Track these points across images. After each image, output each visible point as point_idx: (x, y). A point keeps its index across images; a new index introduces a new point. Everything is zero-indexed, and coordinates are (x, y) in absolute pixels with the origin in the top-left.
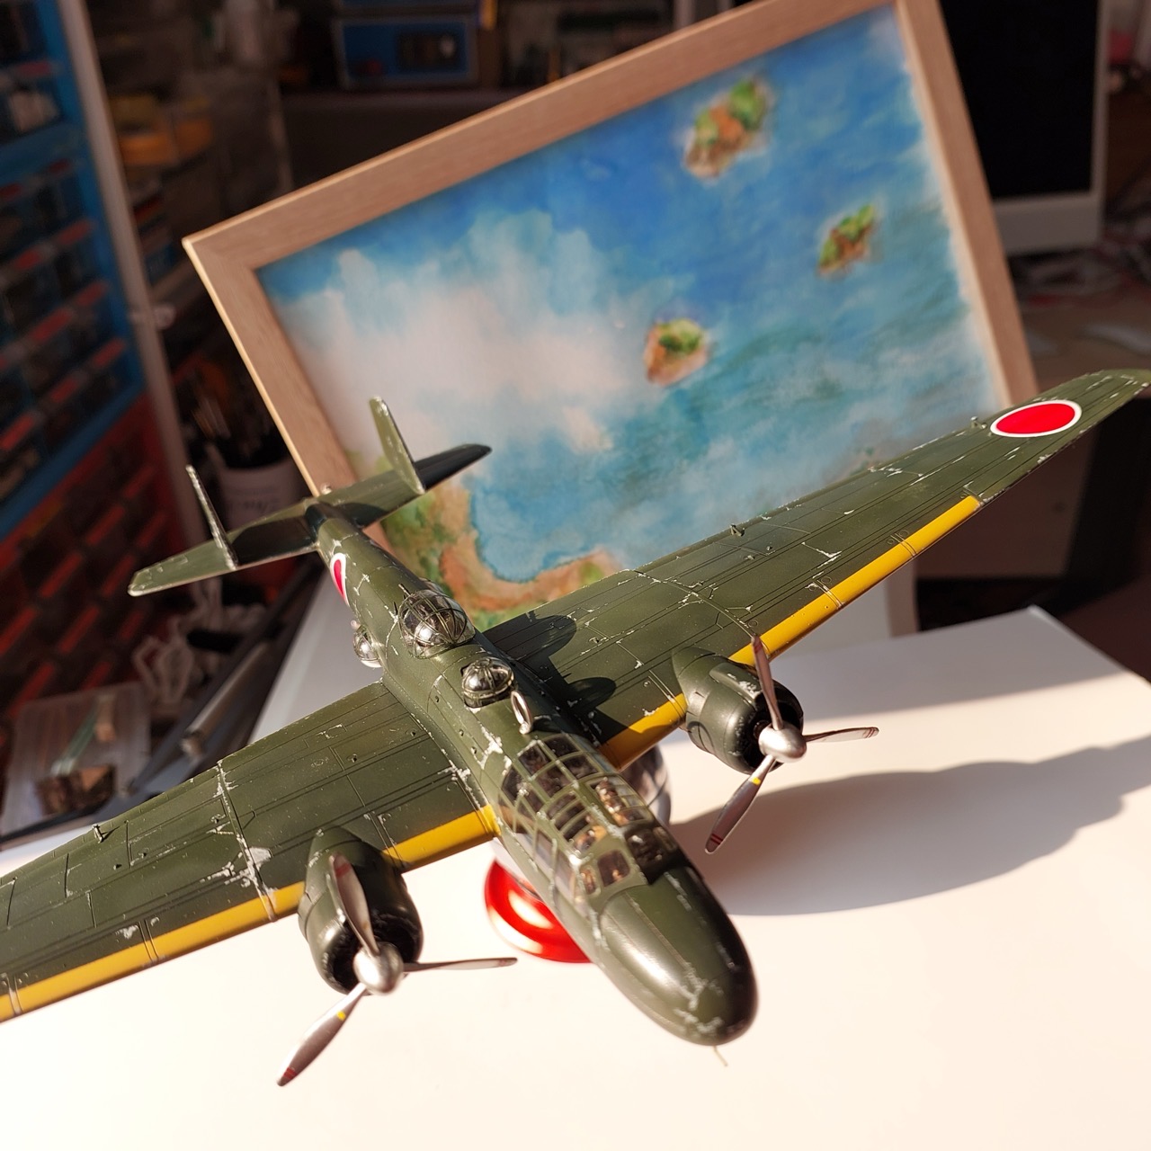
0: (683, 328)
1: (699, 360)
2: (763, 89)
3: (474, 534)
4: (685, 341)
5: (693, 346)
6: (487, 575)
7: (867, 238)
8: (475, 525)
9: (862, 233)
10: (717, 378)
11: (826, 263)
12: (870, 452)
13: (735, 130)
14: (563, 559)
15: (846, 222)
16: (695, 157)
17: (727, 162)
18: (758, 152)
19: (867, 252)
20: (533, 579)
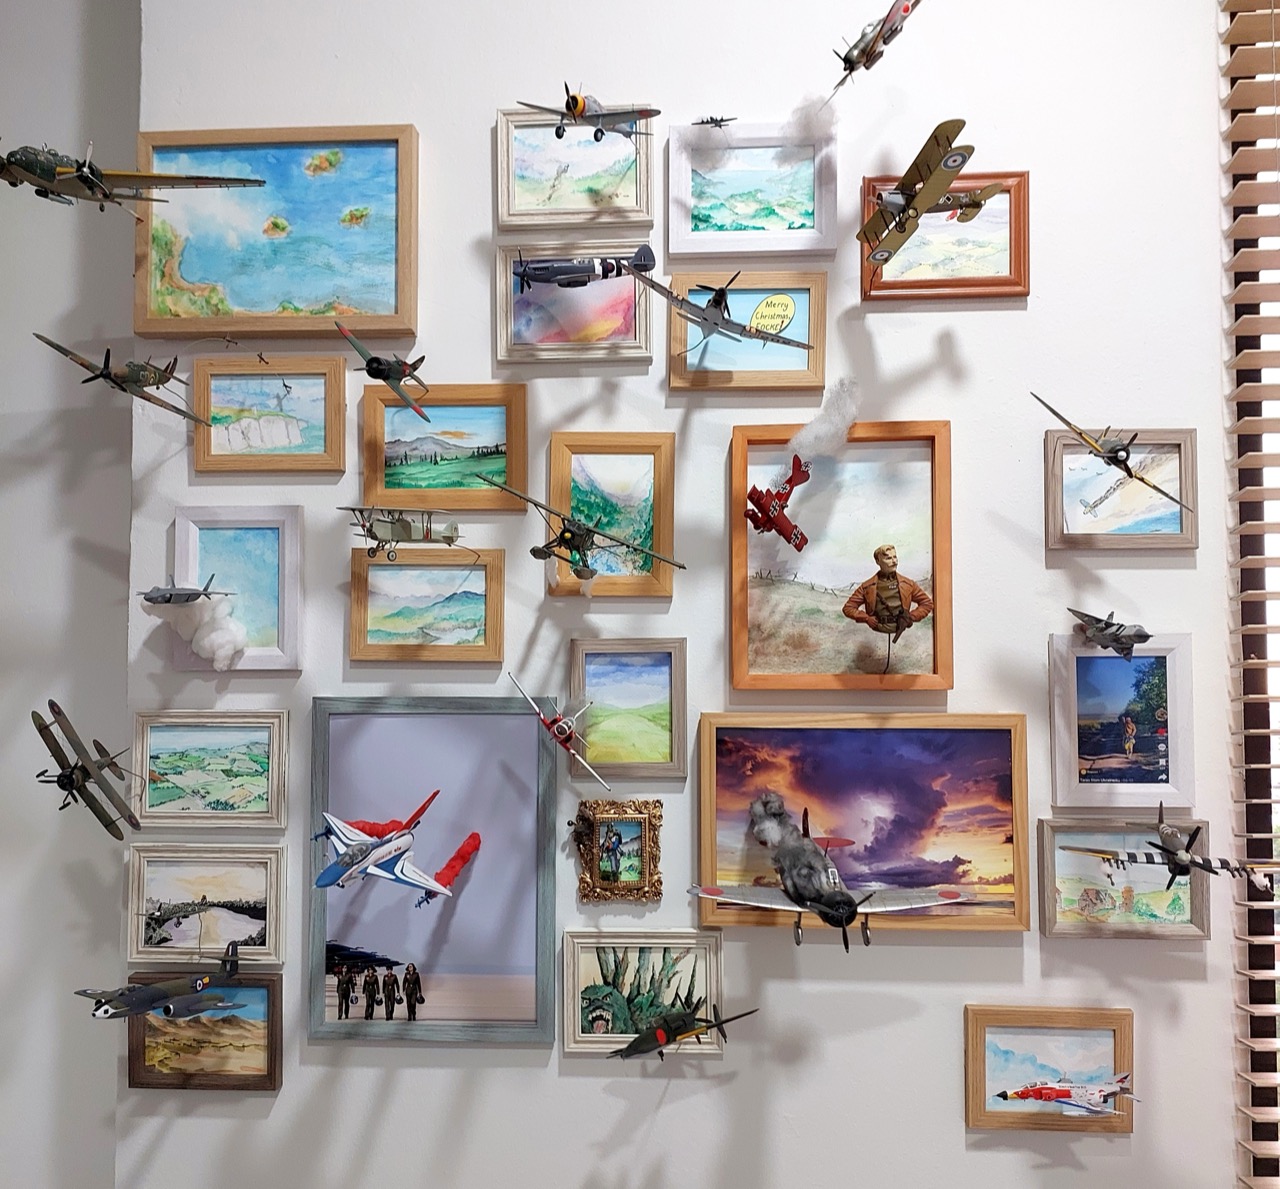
0: (282, 221)
1: (284, 235)
2: (340, 155)
3: (181, 258)
4: (281, 226)
5: (283, 229)
6: (179, 275)
7: (363, 219)
8: (182, 255)
9: (362, 216)
10: (288, 243)
11: (344, 221)
12: (338, 297)
13: (327, 164)
14: (207, 282)
15: (357, 210)
16: (308, 168)
17: (319, 172)
18: (330, 175)
19: (362, 224)
20: (193, 283)
